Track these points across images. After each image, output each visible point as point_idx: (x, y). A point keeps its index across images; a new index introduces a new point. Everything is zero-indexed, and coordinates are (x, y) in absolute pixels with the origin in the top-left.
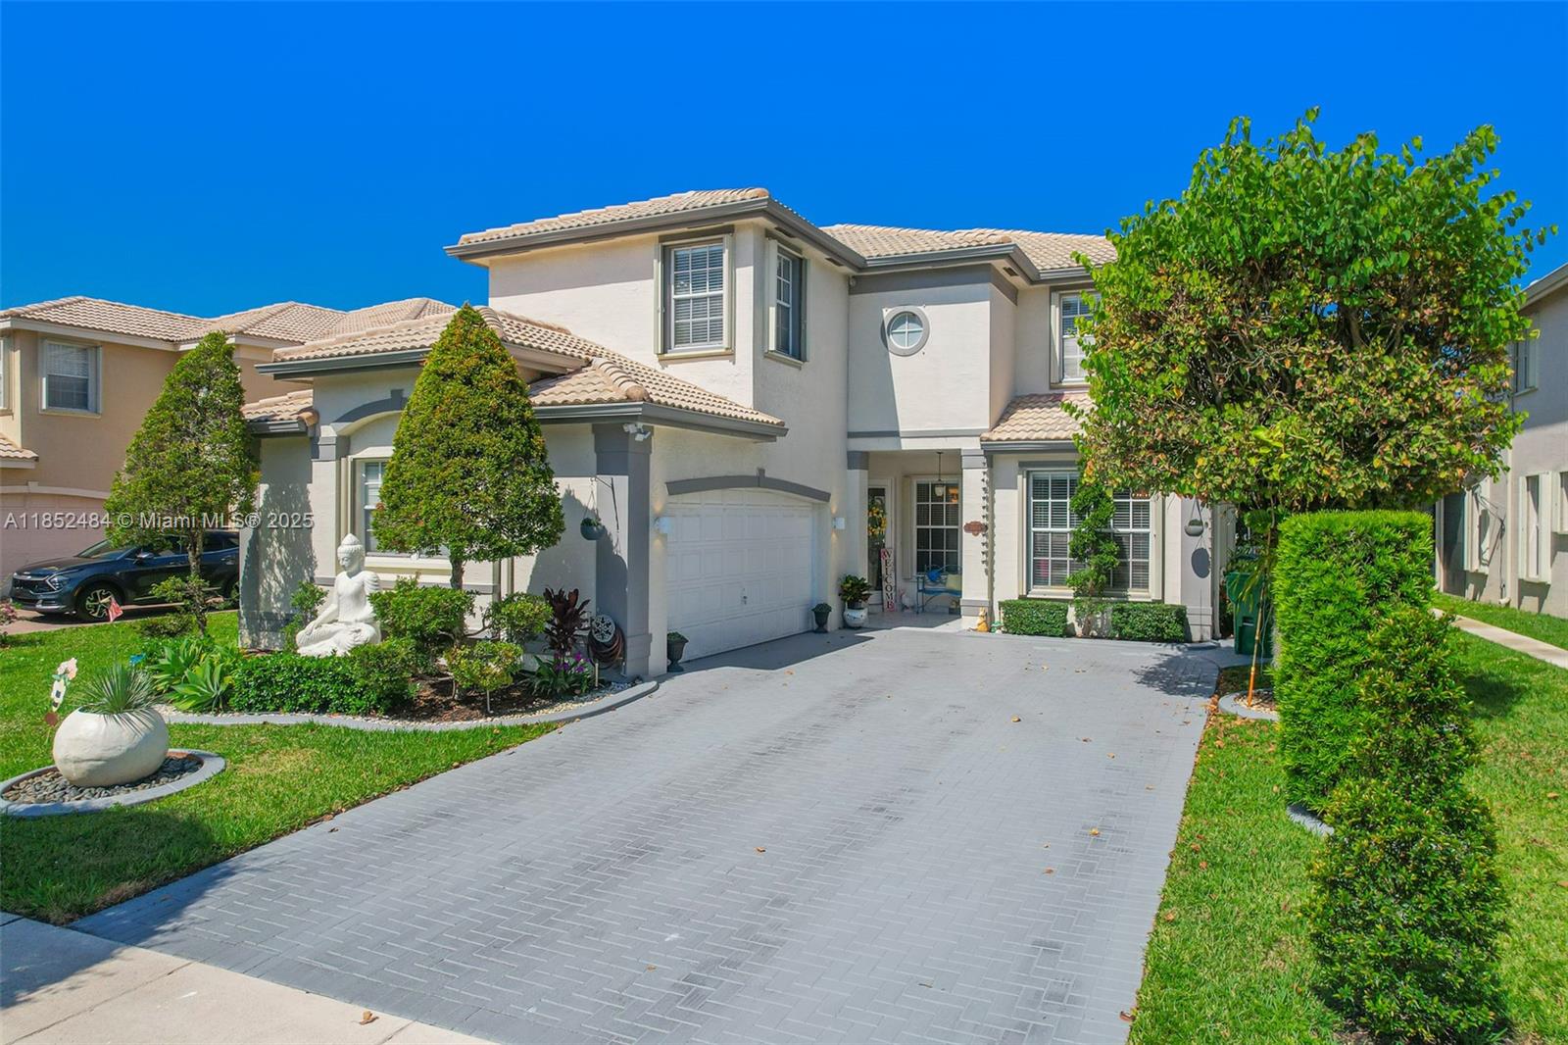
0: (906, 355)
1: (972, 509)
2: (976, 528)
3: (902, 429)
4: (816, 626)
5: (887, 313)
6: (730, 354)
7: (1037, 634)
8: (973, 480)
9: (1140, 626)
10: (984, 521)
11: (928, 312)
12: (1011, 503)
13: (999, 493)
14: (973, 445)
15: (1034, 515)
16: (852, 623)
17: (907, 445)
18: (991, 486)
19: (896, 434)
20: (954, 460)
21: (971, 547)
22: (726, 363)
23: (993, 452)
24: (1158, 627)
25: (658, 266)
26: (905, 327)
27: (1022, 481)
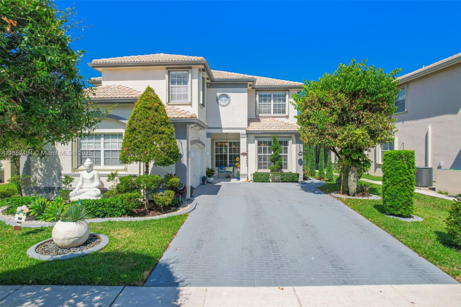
0: (224, 106)
1: (243, 149)
2: (244, 154)
3: (222, 127)
4: (203, 183)
5: (218, 94)
7: (262, 182)
8: (243, 141)
9: (288, 179)
10: (246, 152)
11: (230, 95)
12: (253, 148)
13: (249, 145)
14: (244, 132)
15: (259, 150)
16: (209, 181)
17: (224, 131)
18: (248, 142)
19: (221, 128)
20: (238, 135)
21: (243, 159)
22: (189, 107)
23: (248, 134)
24: (293, 179)
25: (167, 76)
26: (224, 98)
27: (256, 142)
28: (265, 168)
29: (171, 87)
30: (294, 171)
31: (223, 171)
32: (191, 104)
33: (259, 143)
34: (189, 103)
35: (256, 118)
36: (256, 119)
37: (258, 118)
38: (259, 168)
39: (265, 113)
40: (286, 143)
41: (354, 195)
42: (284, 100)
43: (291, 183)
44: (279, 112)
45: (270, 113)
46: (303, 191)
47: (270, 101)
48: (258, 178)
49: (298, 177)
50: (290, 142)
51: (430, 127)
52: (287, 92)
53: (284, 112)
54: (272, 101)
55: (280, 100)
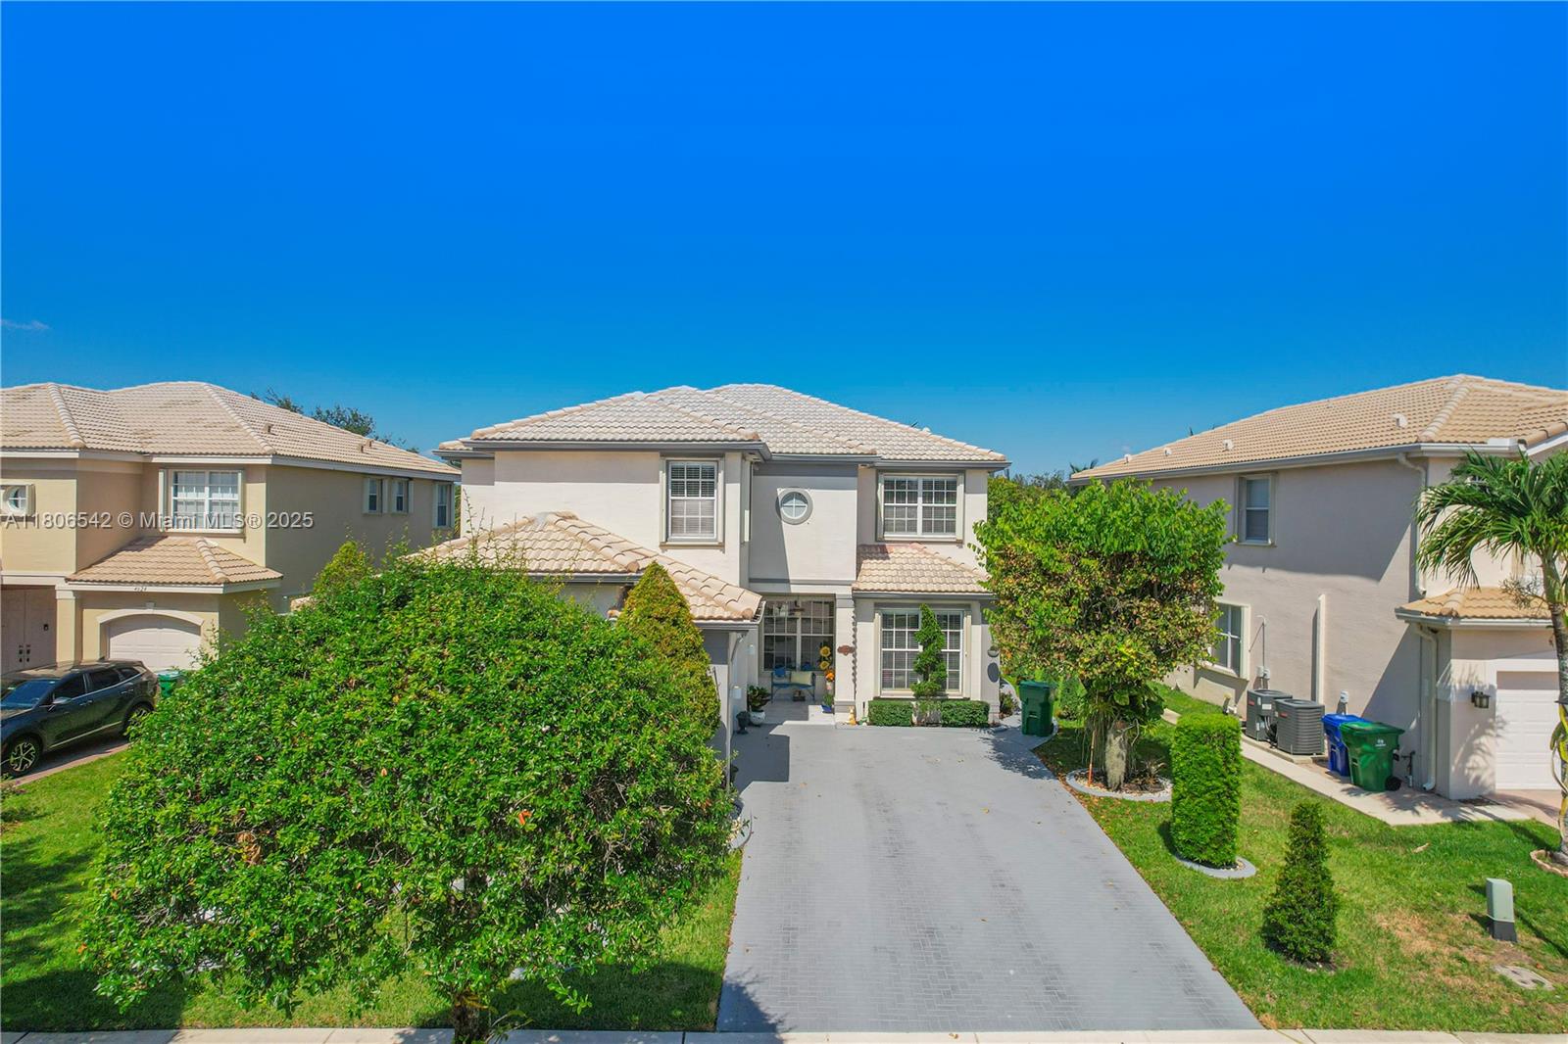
0: (794, 523)
1: (842, 638)
2: (846, 650)
3: (791, 578)
4: (739, 728)
5: (781, 492)
6: (721, 546)
7: (893, 725)
8: (844, 616)
9: (961, 718)
10: (852, 645)
11: (812, 494)
12: (870, 632)
13: (860, 625)
14: (847, 591)
15: (886, 640)
16: (755, 722)
17: (795, 589)
18: (856, 619)
19: (787, 581)
20: (830, 604)
21: (842, 662)
22: (718, 552)
23: (858, 597)
24: (973, 717)
25: (663, 476)
26: (794, 502)
27: (878, 617)
28: (900, 685)
29: (672, 500)
30: (976, 696)
31: (785, 681)
32: (724, 546)
33: (887, 621)
34: (717, 543)
35: (876, 544)
36: (876, 547)
37: (880, 544)
38: (885, 684)
39: (900, 528)
40: (956, 621)
41: (1118, 789)
42: (952, 497)
43: (968, 730)
44: (938, 529)
45: (915, 530)
46: (997, 765)
47: (913, 497)
48: (883, 714)
49: (986, 712)
50: (967, 620)
51: (1322, 598)
52: (961, 478)
53: (951, 528)
54: (920, 499)
55: (939, 498)
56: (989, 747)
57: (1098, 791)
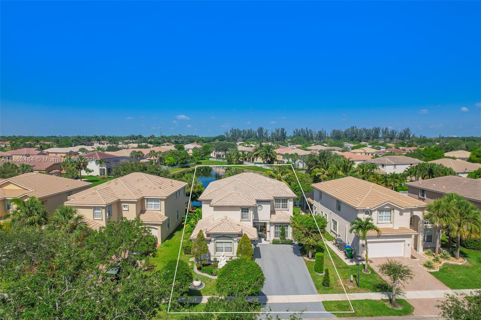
0: (260, 210)
1: (268, 229)
2: (268, 231)
3: (259, 219)
5: (257, 205)
6: (250, 221)
7: (276, 244)
8: (268, 226)
9: (288, 242)
11: (263, 206)
12: (273, 228)
13: (271, 227)
15: (275, 229)
17: (260, 221)
19: (258, 220)
20: (266, 223)
21: (268, 233)
22: (249, 222)
23: (270, 223)
24: (290, 243)
26: (259, 207)
27: (274, 226)
28: (277, 237)
29: (242, 213)
30: (291, 239)
33: (275, 226)
35: (274, 211)
38: (275, 237)
39: (278, 208)
40: (287, 226)
41: (311, 259)
42: (287, 202)
43: (289, 245)
44: (284, 208)
45: (280, 208)
46: (293, 253)
47: (280, 202)
48: (275, 242)
49: (292, 242)
50: (289, 226)
52: (288, 199)
53: (287, 208)
54: (281, 203)
55: (284, 202)
56: (292, 249)
57: (308, 259)
